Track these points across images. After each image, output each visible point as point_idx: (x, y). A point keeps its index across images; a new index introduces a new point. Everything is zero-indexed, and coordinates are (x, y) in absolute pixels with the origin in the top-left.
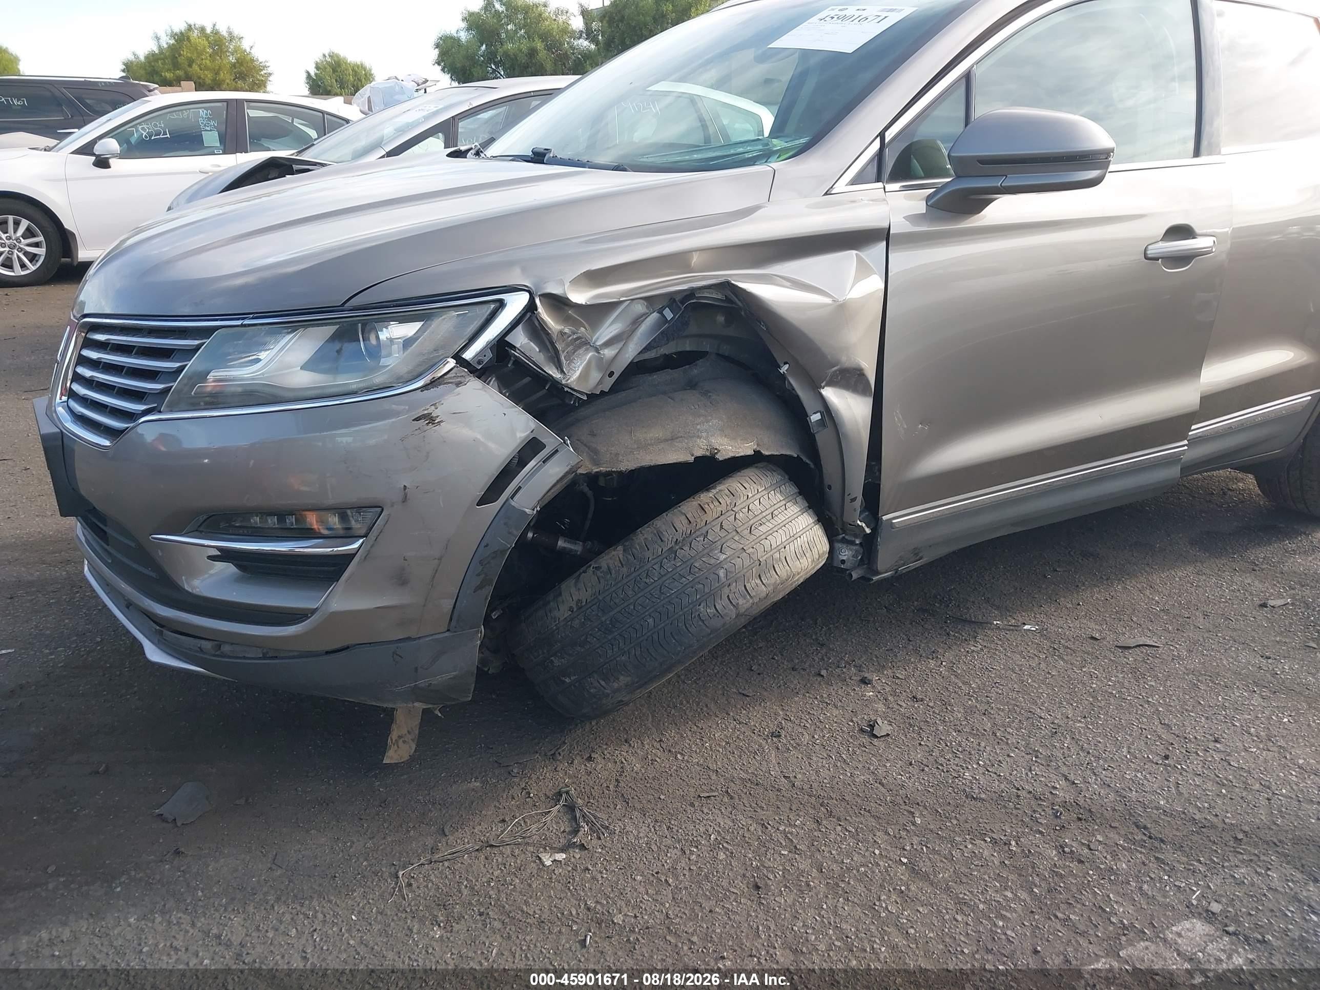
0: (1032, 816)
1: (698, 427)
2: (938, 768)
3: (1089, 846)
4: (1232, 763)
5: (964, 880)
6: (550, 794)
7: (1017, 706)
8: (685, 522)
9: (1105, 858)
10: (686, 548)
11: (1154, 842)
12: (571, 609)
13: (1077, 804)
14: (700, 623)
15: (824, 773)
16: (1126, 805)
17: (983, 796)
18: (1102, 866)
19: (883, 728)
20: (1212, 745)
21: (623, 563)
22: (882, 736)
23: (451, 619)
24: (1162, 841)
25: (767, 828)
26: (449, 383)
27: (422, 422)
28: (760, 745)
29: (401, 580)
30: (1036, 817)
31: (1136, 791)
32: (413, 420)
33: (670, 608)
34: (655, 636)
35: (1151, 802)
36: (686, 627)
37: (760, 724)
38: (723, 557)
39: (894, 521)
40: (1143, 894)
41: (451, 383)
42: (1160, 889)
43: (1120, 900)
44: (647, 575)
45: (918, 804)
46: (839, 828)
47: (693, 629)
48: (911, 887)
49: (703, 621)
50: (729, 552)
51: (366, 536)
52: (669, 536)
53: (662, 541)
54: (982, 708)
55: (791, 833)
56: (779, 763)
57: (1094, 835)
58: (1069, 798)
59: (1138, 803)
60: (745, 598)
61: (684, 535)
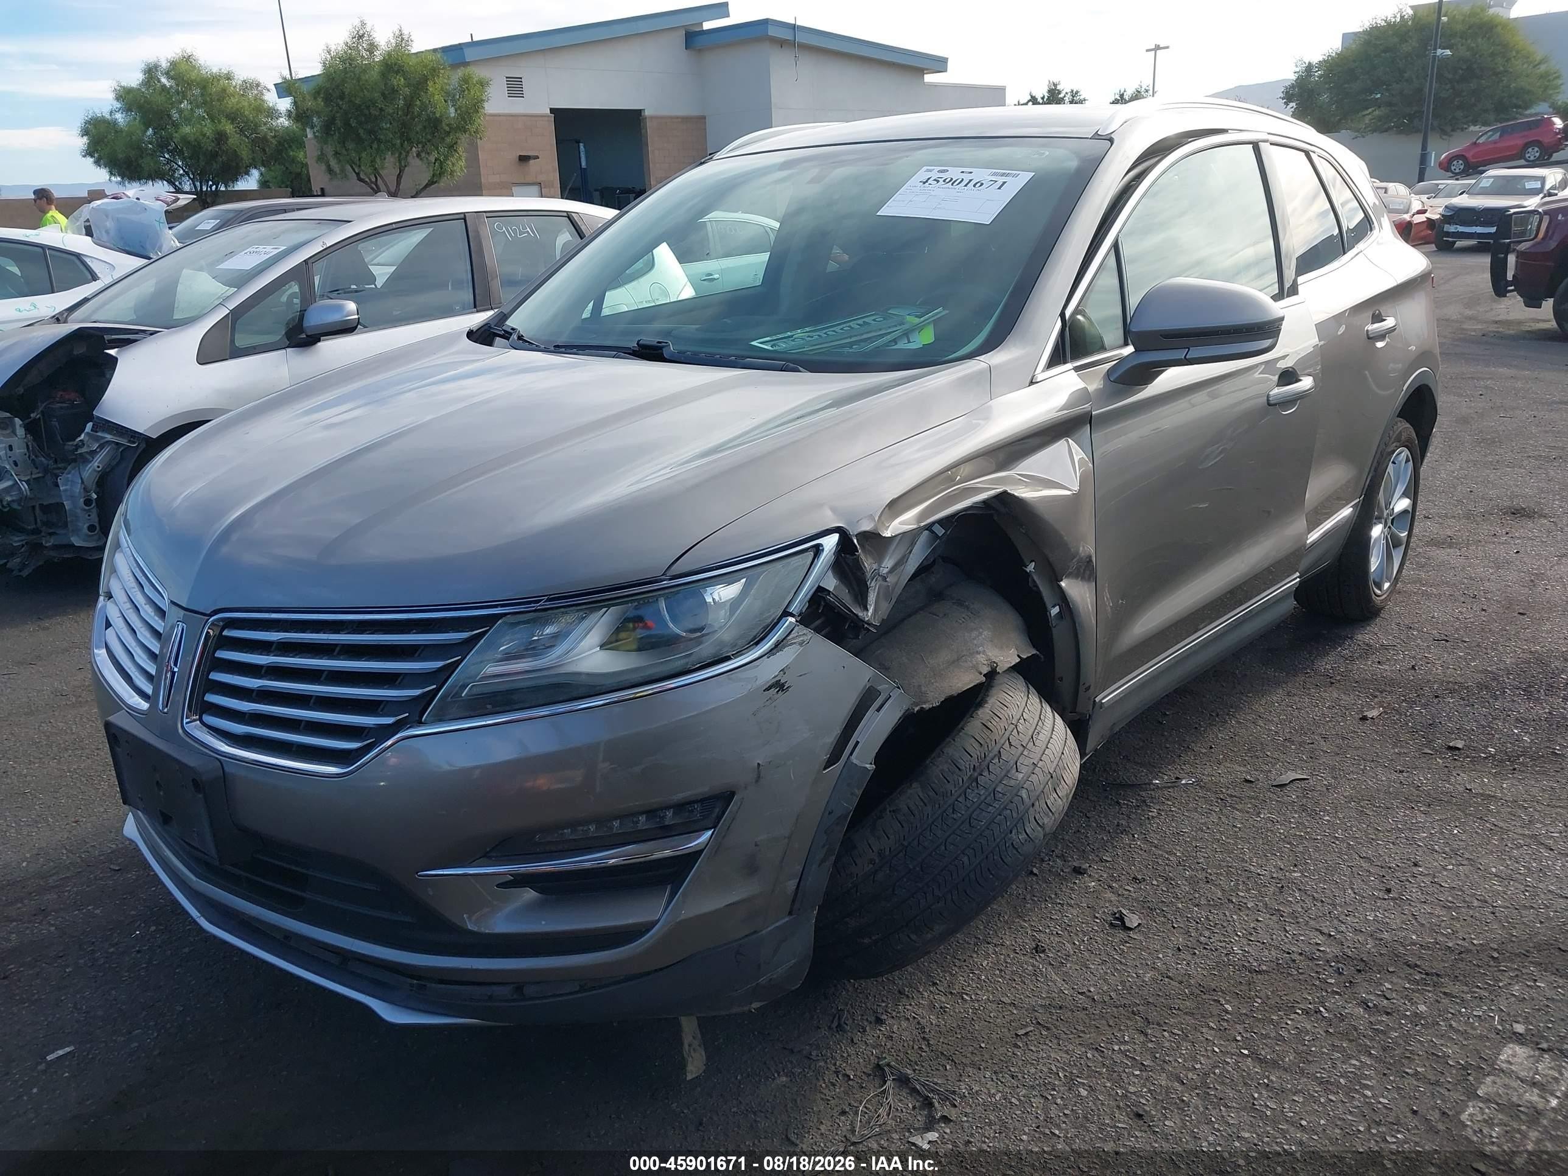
0: (1319, 978)
1: (975, 642)
2: (1205, 948)
3: (1385, 996)
4: (1443, 884)
5: (1311, 1059)
6: (868, 1070)
7: (1230, 867)
8: (976, 745)
9: (1405, 1004)
10: (986, 773)
11: (1432, 977)
12: (872, 861)
13: (1348, 956)
14: (1015, 852)
15: (1111, 980)
16: (1387, 947)
17: (1264, 968)
18: (1408, 1013)
19: (1133, 920)
20: (1415, 870)
21: (926, 801)
22: (1136, 927)
23: (793, 901)
24: (1438, 975)
25: (1103, 1052)
26: (793, 644)
27: (773, 691)
28: (1033, 966)
29: (751, 868)
30: (1323, 979)
31: (1387, 931)
32: (764, 691)
33: (984, 842)
34: (972, 876)
35: (1405, 938)
36: (1002, 858)
37: (1016, 941)
38: (1020, 776)
39: (1103, 701)
40: (1457, 1031)
41: (795, 643)
42: (1466, 1022)
43: (1442, 1042)
44: (954, 809)
45: (1214, 990)
46: (1166, 1033)
47: (1008, 860)
48: (1271, 1077)
49: (1015, 848)
50: (1024, 770)
51: (715, 827)
52: (965, 763)
53: (959, 769)
54: (1201, 875)
55: (1128, 1051)
56: (1064, 980)
57: (1381, 984)
58: (1337, 951)
59: (1395, 943)
60: (1047, 815)
61: (980, 760)
